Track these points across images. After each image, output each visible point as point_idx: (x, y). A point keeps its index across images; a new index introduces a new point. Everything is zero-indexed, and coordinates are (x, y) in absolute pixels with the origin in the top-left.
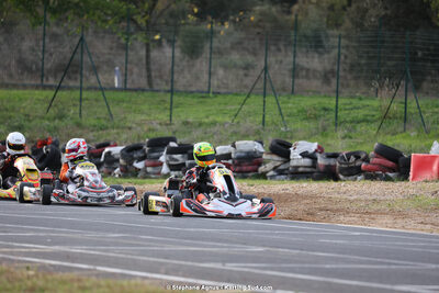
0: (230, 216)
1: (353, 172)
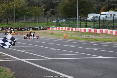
0: (33, 39)
1: (45, 29)
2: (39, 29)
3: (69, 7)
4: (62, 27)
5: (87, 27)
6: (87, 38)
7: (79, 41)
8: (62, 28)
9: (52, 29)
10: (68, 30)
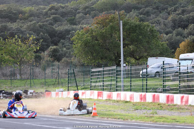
2: (25, 94)
3: (97, 40)
4: (83, 91)
5: (147, 90)
6: (151, 117)
7: (134, 122)
8: (83, 93)
9: (57, 94)
10: (100, 98)
